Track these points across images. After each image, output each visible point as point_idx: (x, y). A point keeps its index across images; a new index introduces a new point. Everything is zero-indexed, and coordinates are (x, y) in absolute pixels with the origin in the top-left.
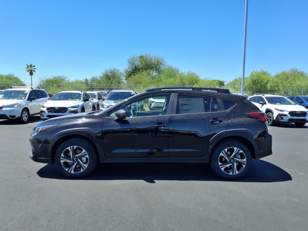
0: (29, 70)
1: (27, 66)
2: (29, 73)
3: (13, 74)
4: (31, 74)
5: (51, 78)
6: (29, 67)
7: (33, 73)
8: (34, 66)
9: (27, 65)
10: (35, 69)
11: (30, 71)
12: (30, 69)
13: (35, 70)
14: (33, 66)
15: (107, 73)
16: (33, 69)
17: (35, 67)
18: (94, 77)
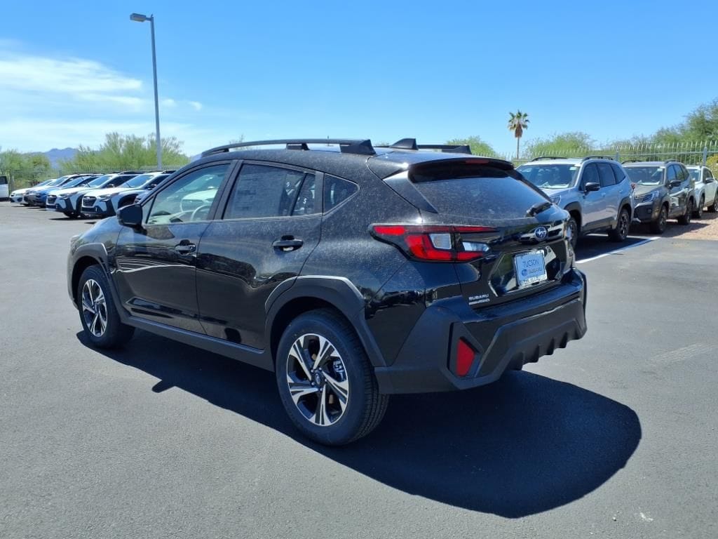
0: (515, 126)
1: (510, 117)
2: (513, 132)
3: (478, 137)
4: (518, 133)
5: (551, 140)
6: (515, 118)
7: (522, 131)
8: (526, 115)
9: (511, 113)
10: (527, 121)
11: (517, 128)
12: (516, 123)
13: (527, 124)
14: (523, 114)
15: (702, 116)
16: (522, 121)
17: (527, 118)
18: (665, 128)
